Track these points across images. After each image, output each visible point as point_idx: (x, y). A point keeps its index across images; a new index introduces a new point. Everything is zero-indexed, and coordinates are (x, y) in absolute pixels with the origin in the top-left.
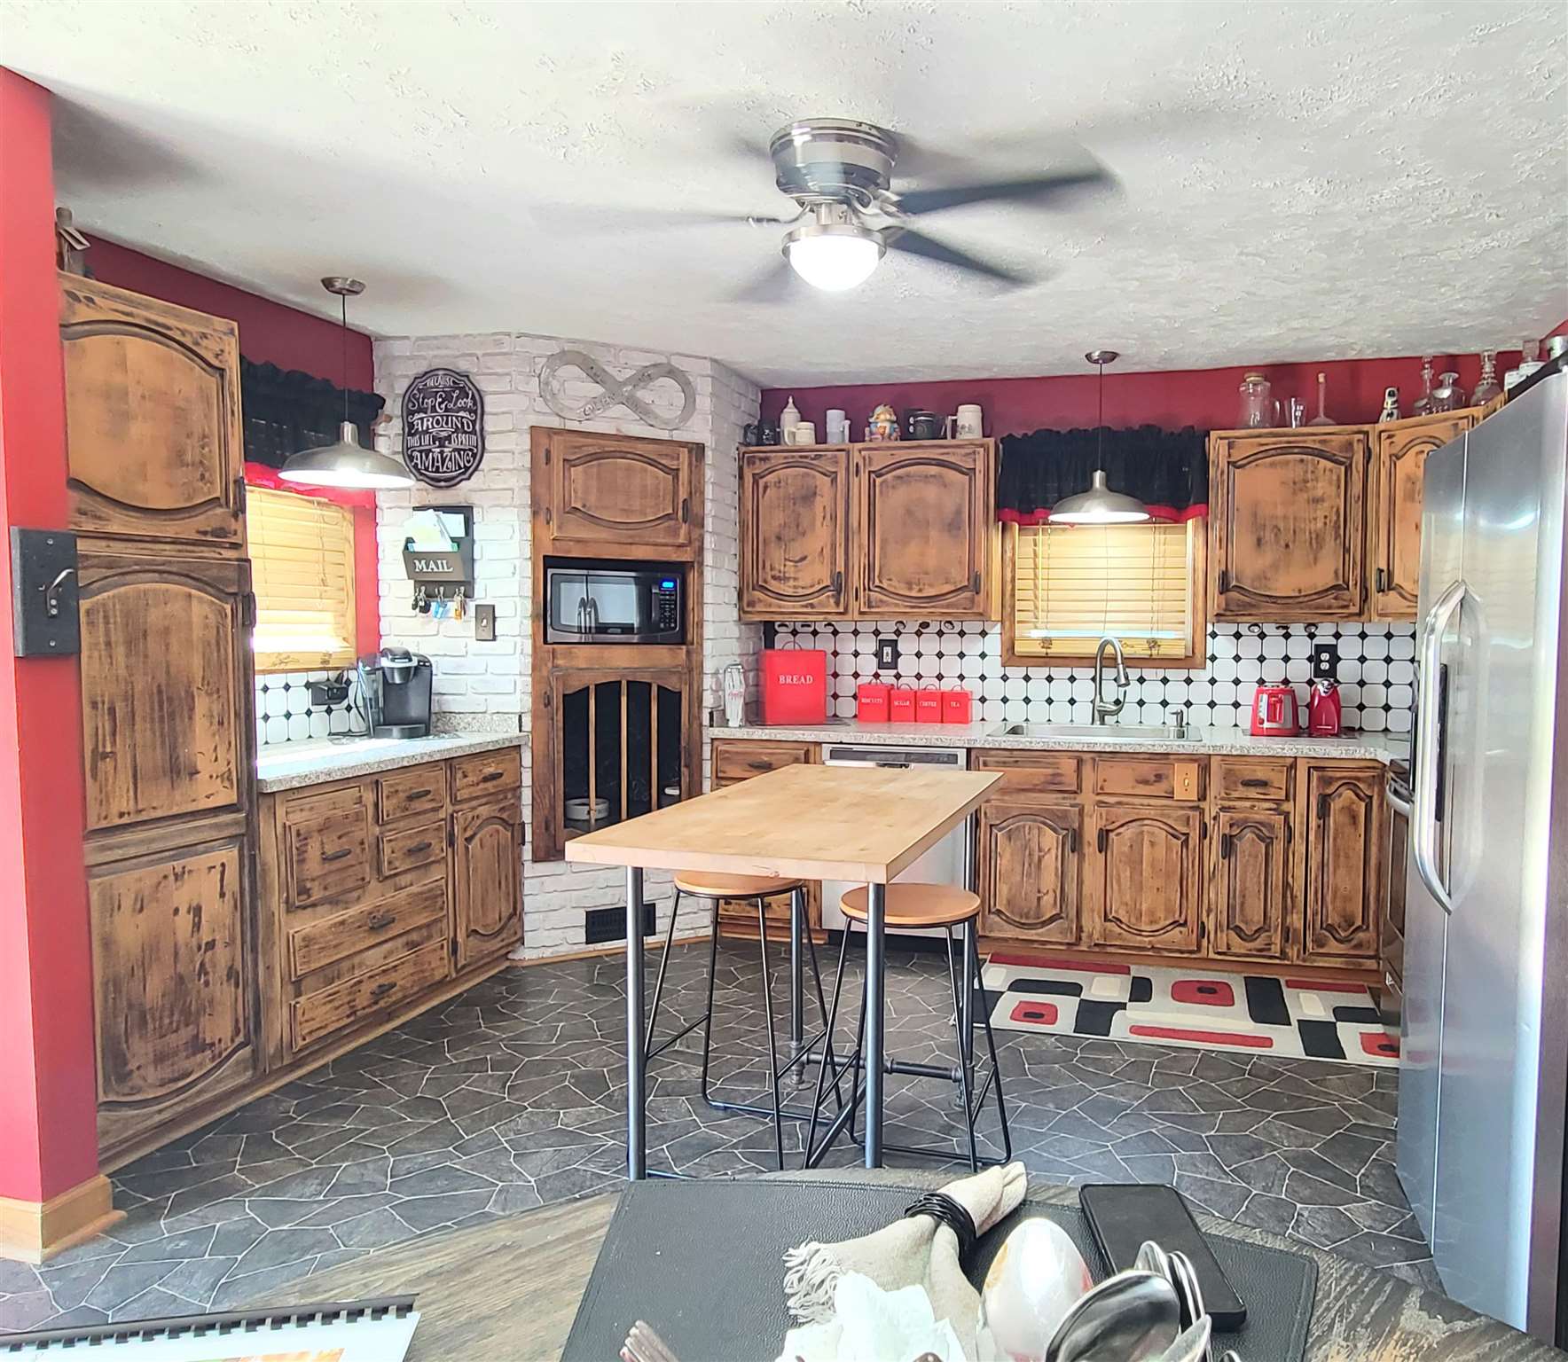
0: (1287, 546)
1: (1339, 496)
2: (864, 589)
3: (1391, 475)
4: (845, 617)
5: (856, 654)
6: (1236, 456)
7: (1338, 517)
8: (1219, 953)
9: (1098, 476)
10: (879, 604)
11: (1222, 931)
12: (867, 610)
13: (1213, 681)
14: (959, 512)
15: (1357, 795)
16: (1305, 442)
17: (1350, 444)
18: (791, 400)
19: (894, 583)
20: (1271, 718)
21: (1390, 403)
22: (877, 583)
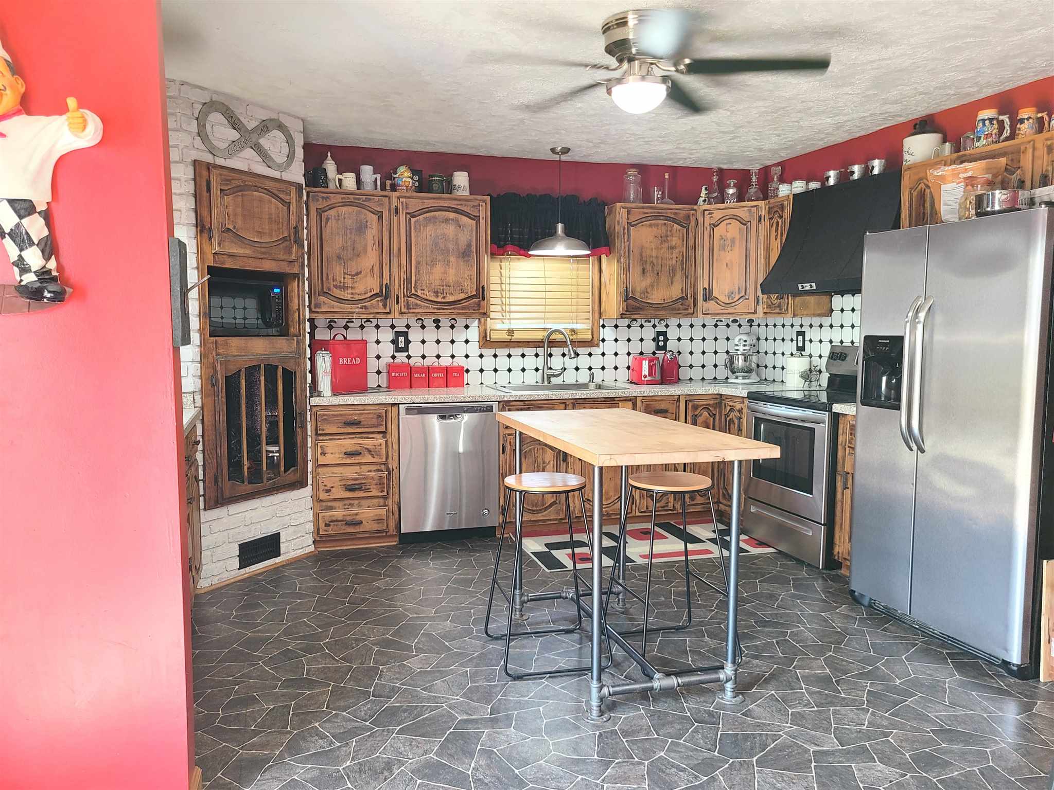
0: (658, 273)
1: (683, 245)
2: (404, 297)
3: (711, 236)
4: (389, 316)
5: (378, 342)
6: (632, 219)
7: (683, 257)
8: (642, 512)
9: (560, 227)
10: (415, 307)
11: (644, 499)
12: (406, 311)
13: (603, 354)
14: (469, 245)
15: (709, 414)
16: (666, 213)
17: (689, 216)
18: (329, 154)
19: (426, 292)
20: (650, 374)
21: (704, 193)
22: (413, 292)
